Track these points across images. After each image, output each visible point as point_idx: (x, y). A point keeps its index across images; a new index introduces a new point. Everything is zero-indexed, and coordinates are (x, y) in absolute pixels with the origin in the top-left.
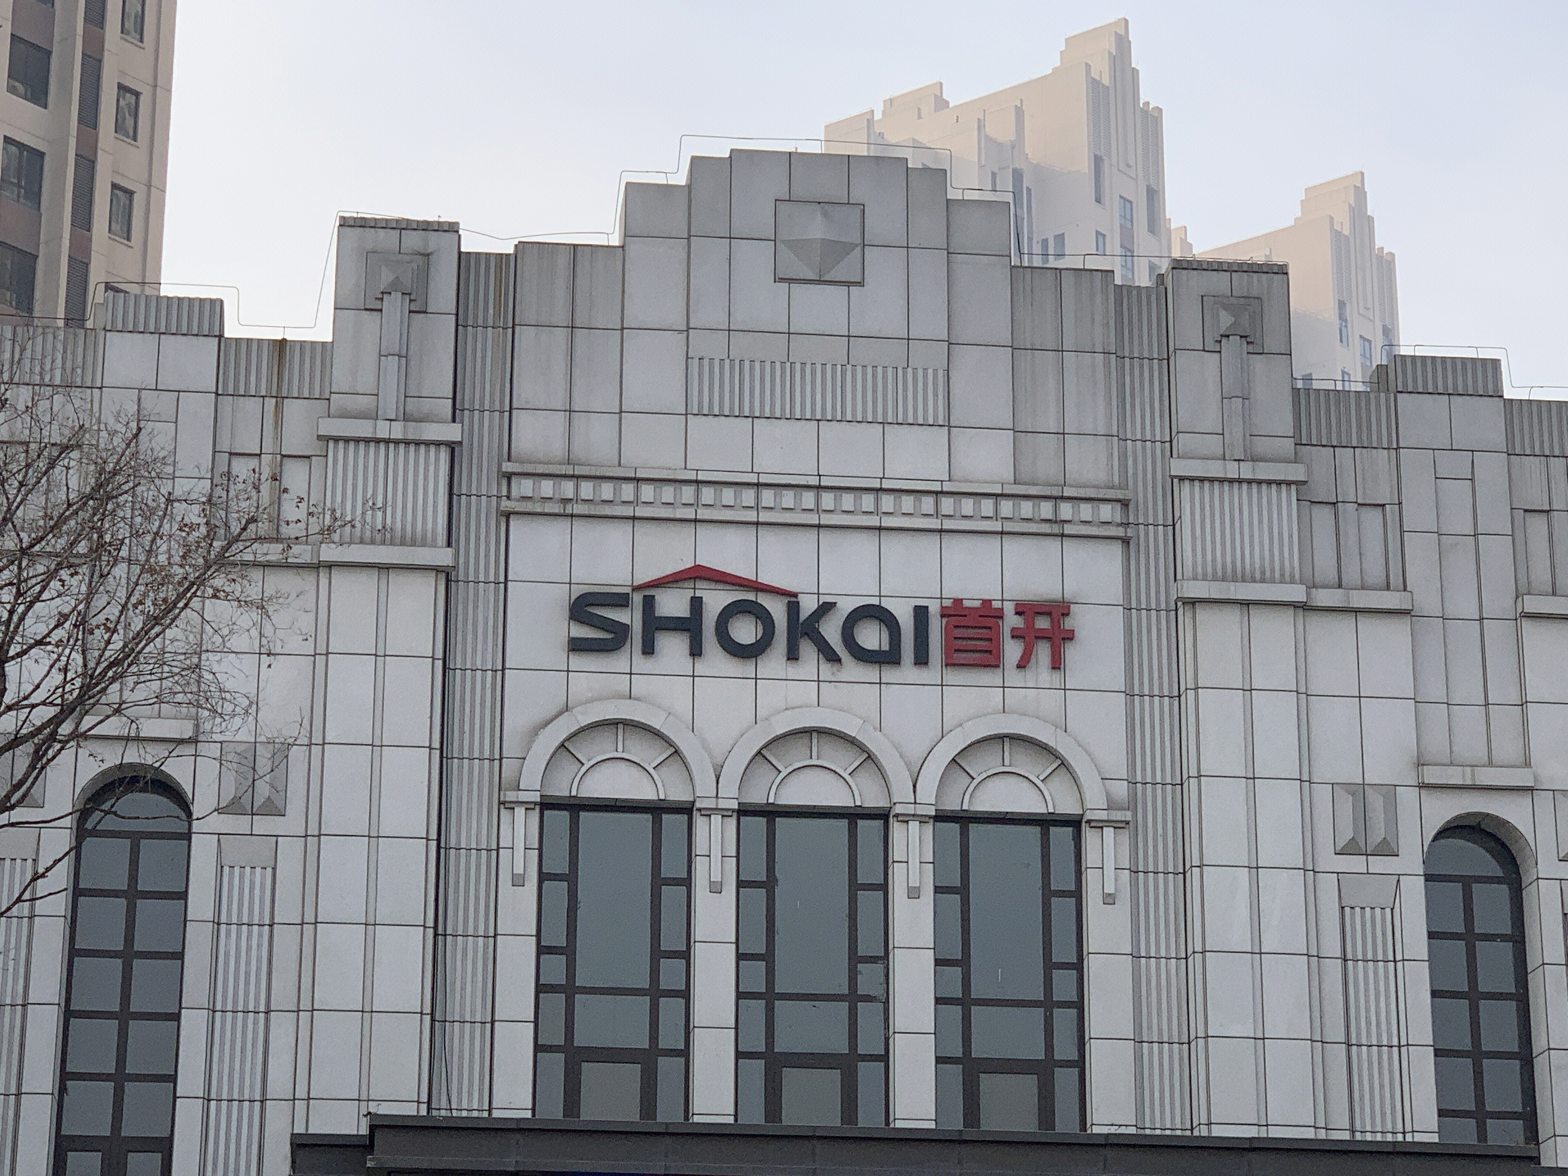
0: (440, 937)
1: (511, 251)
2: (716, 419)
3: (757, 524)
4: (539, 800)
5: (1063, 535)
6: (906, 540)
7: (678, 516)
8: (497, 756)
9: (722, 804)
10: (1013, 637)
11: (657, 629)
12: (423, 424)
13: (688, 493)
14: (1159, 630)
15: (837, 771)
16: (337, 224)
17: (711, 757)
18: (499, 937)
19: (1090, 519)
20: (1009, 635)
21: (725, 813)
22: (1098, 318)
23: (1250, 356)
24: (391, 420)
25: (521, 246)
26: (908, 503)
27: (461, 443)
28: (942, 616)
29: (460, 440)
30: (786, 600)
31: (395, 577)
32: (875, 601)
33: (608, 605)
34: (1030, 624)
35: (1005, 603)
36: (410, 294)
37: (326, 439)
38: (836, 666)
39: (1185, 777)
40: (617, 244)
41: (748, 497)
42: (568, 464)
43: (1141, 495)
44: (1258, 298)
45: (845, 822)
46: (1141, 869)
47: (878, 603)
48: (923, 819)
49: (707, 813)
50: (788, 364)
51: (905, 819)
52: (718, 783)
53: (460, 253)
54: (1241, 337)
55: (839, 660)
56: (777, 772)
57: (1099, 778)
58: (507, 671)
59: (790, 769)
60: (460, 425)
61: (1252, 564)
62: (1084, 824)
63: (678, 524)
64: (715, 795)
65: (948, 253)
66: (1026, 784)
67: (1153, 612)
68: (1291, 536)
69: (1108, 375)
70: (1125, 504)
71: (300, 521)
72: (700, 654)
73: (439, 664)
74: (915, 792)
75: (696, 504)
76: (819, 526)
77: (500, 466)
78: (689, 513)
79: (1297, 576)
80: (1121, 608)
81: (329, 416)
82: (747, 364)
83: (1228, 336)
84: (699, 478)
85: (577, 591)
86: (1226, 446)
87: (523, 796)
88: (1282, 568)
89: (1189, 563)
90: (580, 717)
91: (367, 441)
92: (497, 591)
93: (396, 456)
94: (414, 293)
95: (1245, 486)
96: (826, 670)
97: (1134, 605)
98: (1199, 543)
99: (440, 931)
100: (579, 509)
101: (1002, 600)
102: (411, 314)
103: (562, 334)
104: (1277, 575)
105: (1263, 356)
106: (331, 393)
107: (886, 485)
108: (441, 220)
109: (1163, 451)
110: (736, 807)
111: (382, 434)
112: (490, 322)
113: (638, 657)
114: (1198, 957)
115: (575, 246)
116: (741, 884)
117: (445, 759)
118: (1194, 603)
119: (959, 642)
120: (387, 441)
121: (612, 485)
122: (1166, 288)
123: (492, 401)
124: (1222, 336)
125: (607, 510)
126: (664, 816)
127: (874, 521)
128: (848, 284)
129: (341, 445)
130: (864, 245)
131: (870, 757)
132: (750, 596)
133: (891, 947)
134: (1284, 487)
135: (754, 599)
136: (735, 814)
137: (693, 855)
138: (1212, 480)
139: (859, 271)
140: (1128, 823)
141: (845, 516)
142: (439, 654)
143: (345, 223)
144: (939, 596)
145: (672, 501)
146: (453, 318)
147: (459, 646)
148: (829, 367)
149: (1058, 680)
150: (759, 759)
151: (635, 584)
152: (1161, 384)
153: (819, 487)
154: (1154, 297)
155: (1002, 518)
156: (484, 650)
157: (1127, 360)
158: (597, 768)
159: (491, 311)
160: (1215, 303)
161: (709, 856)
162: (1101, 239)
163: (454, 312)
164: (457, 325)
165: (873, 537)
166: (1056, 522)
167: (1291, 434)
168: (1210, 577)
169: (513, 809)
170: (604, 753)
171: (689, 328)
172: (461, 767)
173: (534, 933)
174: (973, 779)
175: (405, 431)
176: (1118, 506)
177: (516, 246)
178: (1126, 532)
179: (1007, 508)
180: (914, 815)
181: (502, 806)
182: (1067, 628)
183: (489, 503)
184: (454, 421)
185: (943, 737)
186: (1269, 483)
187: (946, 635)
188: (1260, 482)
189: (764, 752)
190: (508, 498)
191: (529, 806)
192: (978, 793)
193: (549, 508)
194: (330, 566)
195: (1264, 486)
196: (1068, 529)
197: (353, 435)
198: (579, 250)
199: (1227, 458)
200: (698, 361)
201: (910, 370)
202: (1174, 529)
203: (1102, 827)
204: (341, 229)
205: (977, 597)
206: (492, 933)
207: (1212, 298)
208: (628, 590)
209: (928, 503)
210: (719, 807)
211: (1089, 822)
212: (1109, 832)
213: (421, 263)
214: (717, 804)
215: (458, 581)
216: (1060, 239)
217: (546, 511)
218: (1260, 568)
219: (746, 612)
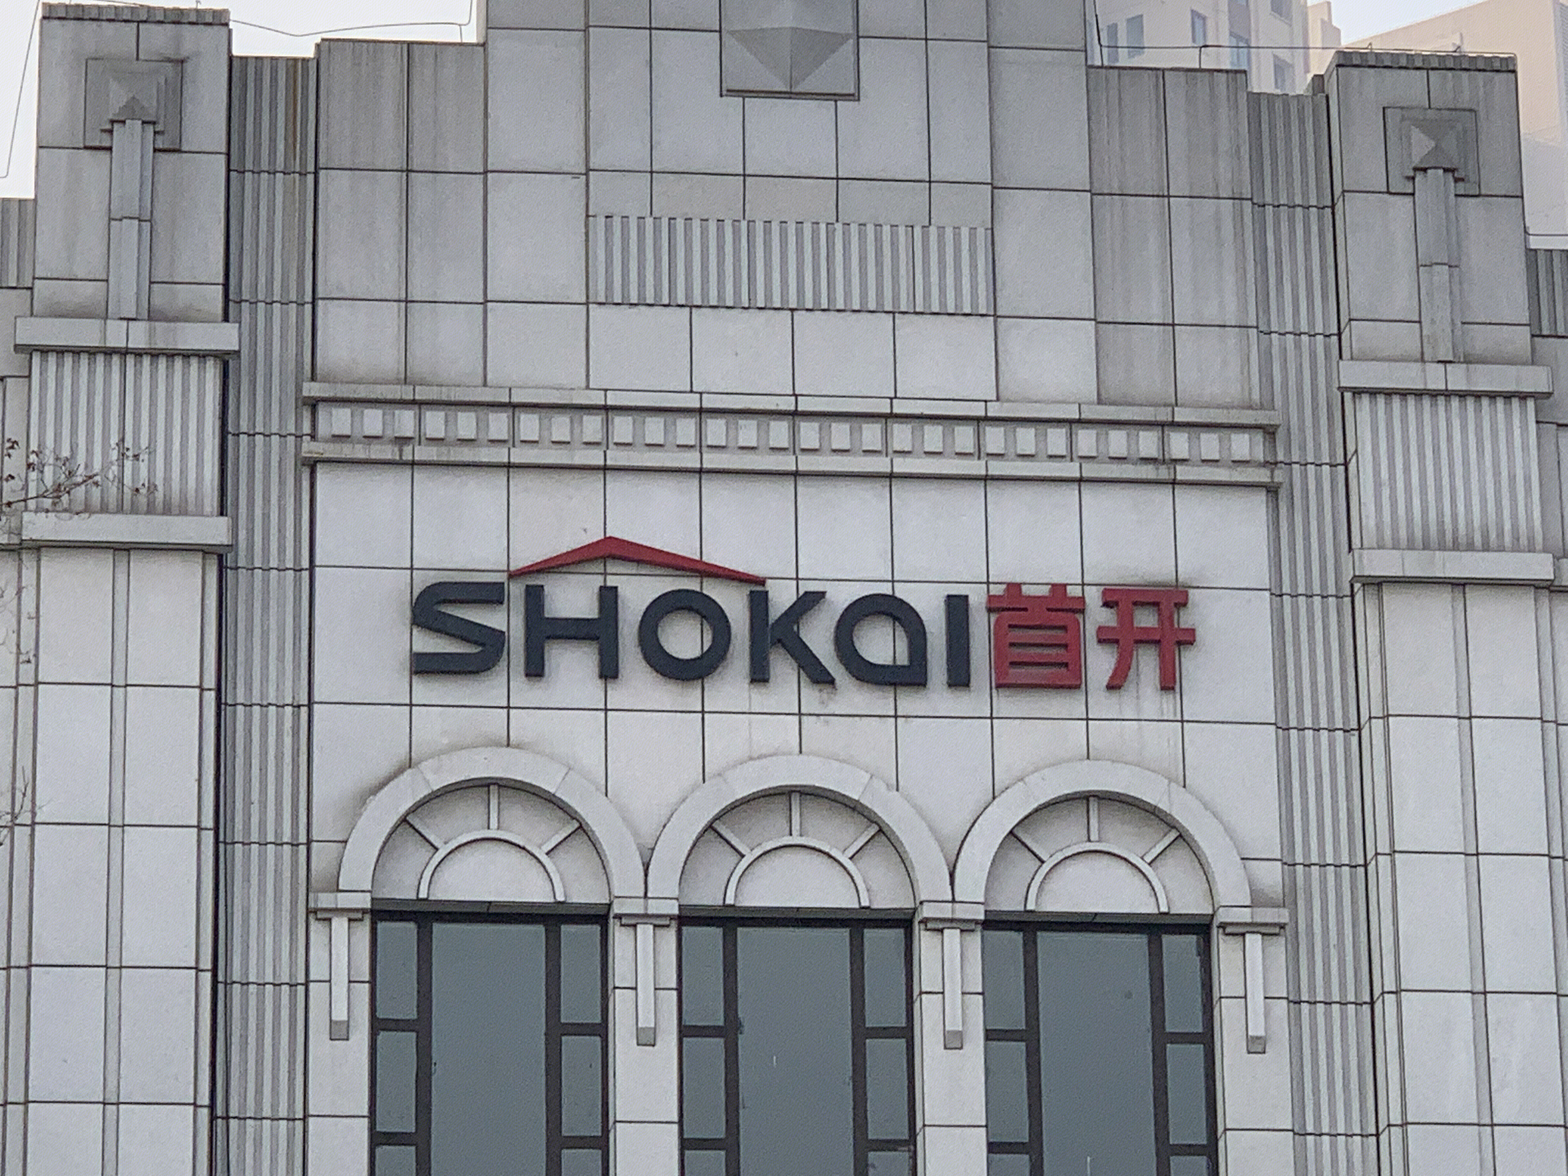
0: (219, 1121)
1: (310, 53)
2: (635, 310)
3: (701, 471)
4: (369, 906)
5: (1174, 483)
6: (932, 493)
7: (577, 461)
8: (303, 839)
9: (654, 907)
10: (1100, 641)
11: (548, 638)
12: (180, 325)
13: (592, 425)
14: (1326, 627)
15: (833, 853)
16: (40, 15)
17: (636, 834)
18: (311, 1120)
19: (1217, 457)
20: (1095, 639)
21: (658, 922)
22: (1224, 145)
23: (1460, 199)
24: (129, 319)
25: (326, 46)
26: (933, 436)
27: (237, 353)
28: (990, 610)
29: (237, 348)
30: (746, 590)
31: (140, 565)
32: (885, 589)
33: (474, 602)
34: (1126, 620)
35: (1086, 588)
36: (154, 123)
37: (27, 350)
38: (828, 689)
39: (1370, 854)
40: (474, 40)
41: (686, 429)
42: (405, 383)
43: (1294, 421)
44: (1471, 110)
45: (844, 933)
46: (1305, 998)
47: (890, 593)
48: (965, 926)
49: (632, 922)
50: (744, 224)
51: (939, 926)
52: (646, 875)
53: (231, 58)
54: (1446, 170)
55: (831, 682)
56: (736, 857)
57: (1238, 858)
58: (316, 707)
59: (758, 852)
60: (237, 325)
61: (1469, 523)
62: (1215, 931)
63: (576, 474)
64: (642, 894)
65: (989, 47)
66: (1123, 869)
67: (1317, 600)
68: (1527, 480)
69: (1239, 233)
70: (1269, 432)
71: (13, 478)
72: (615, 676)
73: (210, 697)
74: (952, 883)
75: (604, 444)
76: (796, 474)
77: (299, 388)
78: (595, 458)
79: (1539, 538)
80: (1267, 594)
81: (32, 315)
82: (680, 224)
83: (1425, 170)
84: (609, 403)
85: (423, 581)
86: (1425, 340)
87: (344, 901)
88: (1515, 527)
89: (1370, 523)
90: (430, 776)
91: (92, 352)
92: (297, 582)
93: (138, 374)
94: (161, 121)
95: (1455, 402)
96: (812, 697)
97: (1286, 589)
98: (1386, 492)
99: (220, 1112)
100: (423, 453)
101: (1083, 584)
102: (157, 154)
103: (391, 182)
104: (1508, 539)
105: (1480, 199)
106: (34, 278)
107: (900, 408)
108: (200, 7)
109: (1327, 349)
110: (676, 911)
111: (116, 341)
112: (280, 165)
113: (519, 680)
114: (1396, 1132)
115: (410, 44)
116: (685, 1031)
117: (222, 846)
118: (1380, 584)
119: (1016, 650)
120: (124, 353)
121: (473, 415)
122: (1327, 97)
123: (285, 288)
124: (1416, 169)
125: (466, 454)
126: (563, 928)
127: (880, 465)
128: (835, 97)
129: (52, 358)
130: (858, 37)
131: (882, 831)
132: (691, 584)
133: (919, 1124)
134: (1515, 402)
135: (698, 589)
136: (674, 924)
137: (610, 987)
138: (1404, 394)
139: (852, 76)
140: (1282, 926)
141: (838, 458)
142: (210, 681)
143: (50, 15)
144: (985, 580)
145: (568, 439)
146: (222, 158)
147: (241, 671)
148: (807, 228)
149: (1171, 706)
150: (710, 835)
151: (512, 568)
152: (1322, 246)
153: (795, 414)
154: (1308, 111)
155: (1081, 457)
156: (281, 673)
157: (1269, 210)
158: (458, 855)
159: (281, 147)
160: (1403, 119)
161: (635, 989)
162: (1199, 23)
163: (224, 149)
164: (229, 170)
165: (881, 488)
166: (1164, 462)
167: (1525, 320)
168: (1404, 543)
169: (330, 920)
170: (469, 831)
171: (588, 170)
172: (247, 857)
173: (365, 1112)
174: (1043, 862)
175: (151, 334)
176: (1259, 437)
177: (318, 46)
178: (1272, 477)
179: (1086, 441)
180: (952, 920)
181: (312, 918)
182: (1183, 626)
183: (283, 448)
184: (226, 319)
185: (994, 798)
186: (1492, 396)
187: (996, 639)
188: (1478, 396)
189: (718, 826)
190: (313, 437)
191: (353, 916)
192: (1050, 886)
193: (378, 452)
194: (38, 547)
195: (1485, 402)
196: (1183, 473)
197: (70, 343)
198: (416, 51)
199: (1426, 358)
200: (603, 219)
201: (933, 230)
202: (1346, 470)
203: (1243, 935)
204: (45, 22)
205: (1045, 581)
206: (300, 1115)
207: (1399, 110)
208: (502, 578)
209: (964, 437)
210: (650, 912)
211: (1223, 926)
212: (1254, 941)
213: (171, 74)
214: (646, 908)
215: (237, 568)
216: (1136, 23)
217: (373, 457)
218: (1481, 527)
219: (683, 608)
